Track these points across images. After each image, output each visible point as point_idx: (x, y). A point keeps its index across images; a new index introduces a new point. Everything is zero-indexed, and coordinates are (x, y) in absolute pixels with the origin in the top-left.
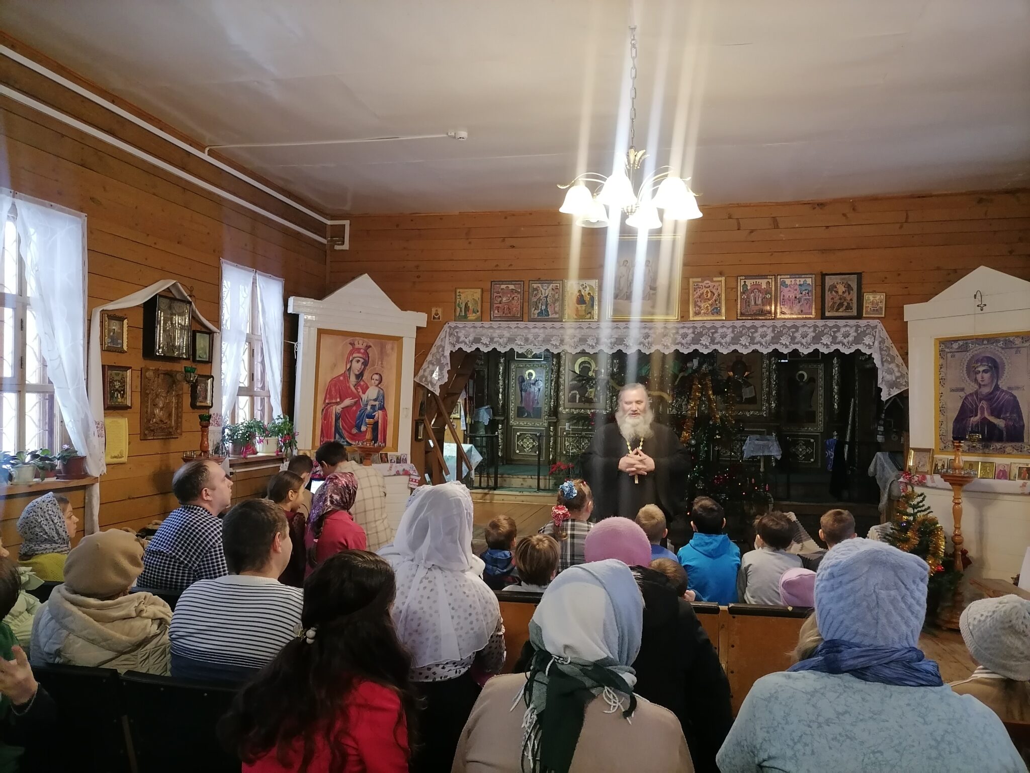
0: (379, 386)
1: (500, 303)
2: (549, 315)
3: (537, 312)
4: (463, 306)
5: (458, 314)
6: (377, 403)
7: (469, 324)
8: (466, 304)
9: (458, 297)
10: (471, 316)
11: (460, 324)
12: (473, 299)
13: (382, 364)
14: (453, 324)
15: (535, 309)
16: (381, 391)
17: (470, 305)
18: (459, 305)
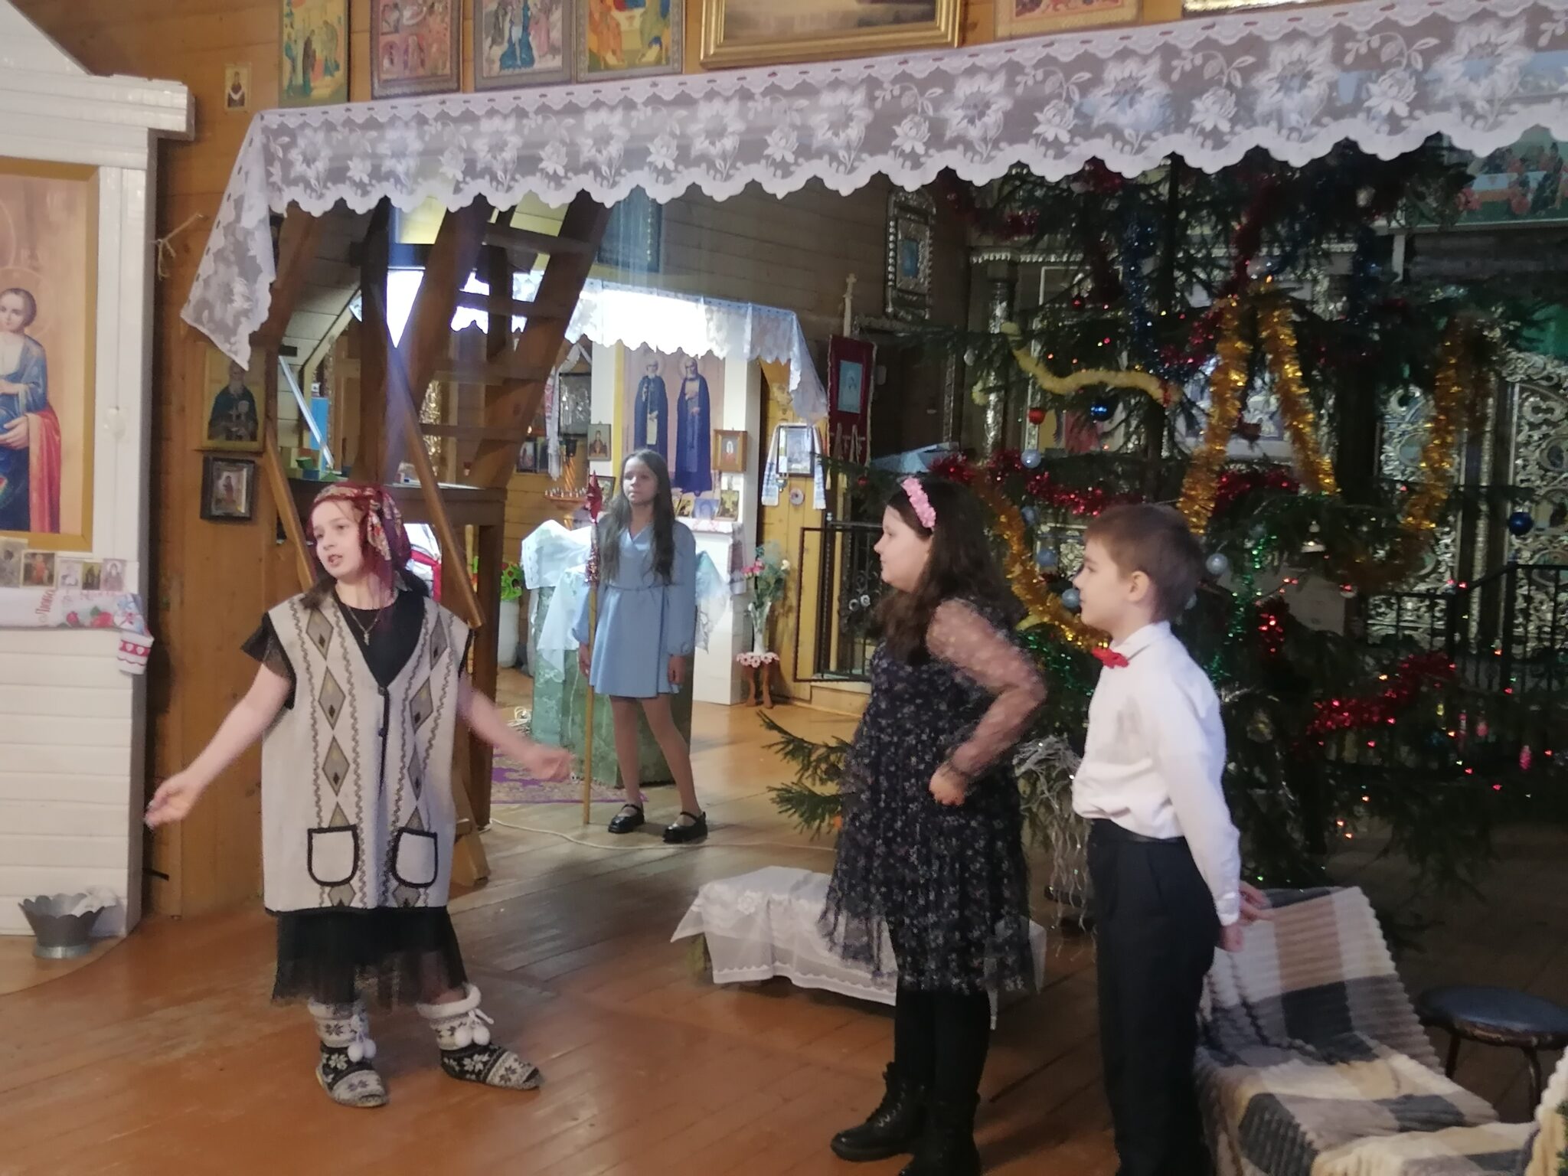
0: (27, 331)
1: (396, 30)
2: (532, 61)
3: (498, 51)
4: (299, 51)
5: (286, 83)
6: (20, 388)
7: (314, 114)
8: (308, 44)
9: (286, 21)
10: (323, 85)
11: (292, 117)
12: (326, 23)
13: (33, 256)
14: (273, 118)
15: (494, 42)
16: (35, 351)
17: (317, 46)
18: (288, 49)
